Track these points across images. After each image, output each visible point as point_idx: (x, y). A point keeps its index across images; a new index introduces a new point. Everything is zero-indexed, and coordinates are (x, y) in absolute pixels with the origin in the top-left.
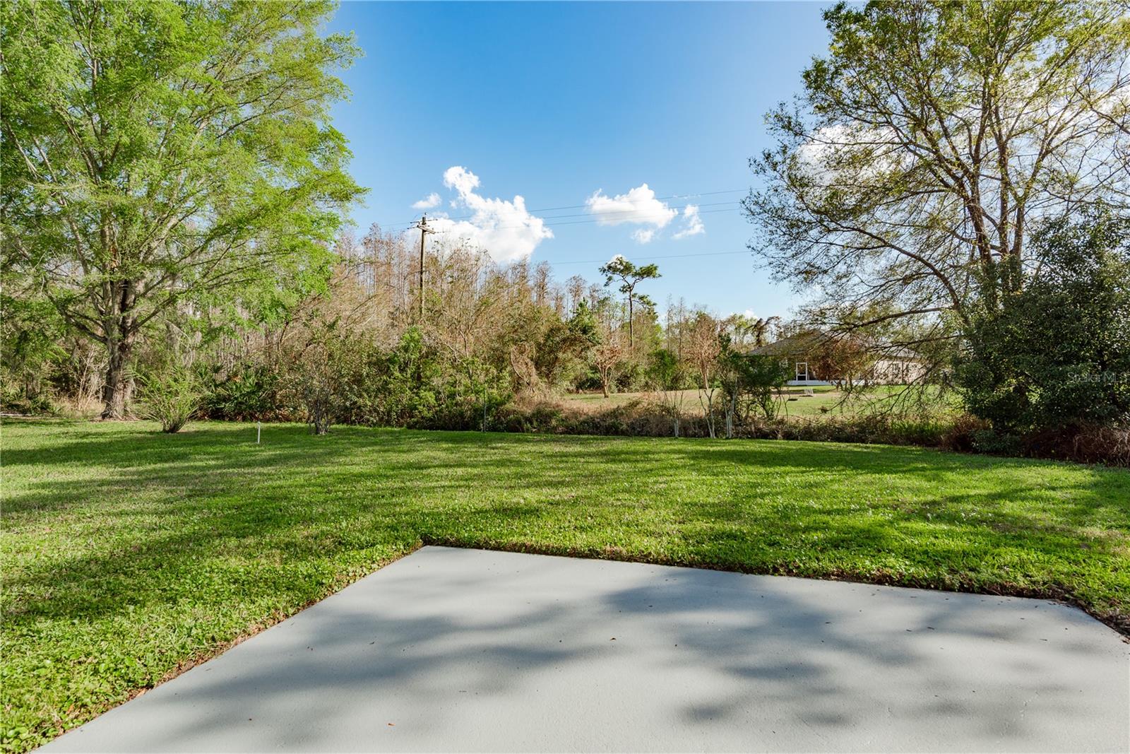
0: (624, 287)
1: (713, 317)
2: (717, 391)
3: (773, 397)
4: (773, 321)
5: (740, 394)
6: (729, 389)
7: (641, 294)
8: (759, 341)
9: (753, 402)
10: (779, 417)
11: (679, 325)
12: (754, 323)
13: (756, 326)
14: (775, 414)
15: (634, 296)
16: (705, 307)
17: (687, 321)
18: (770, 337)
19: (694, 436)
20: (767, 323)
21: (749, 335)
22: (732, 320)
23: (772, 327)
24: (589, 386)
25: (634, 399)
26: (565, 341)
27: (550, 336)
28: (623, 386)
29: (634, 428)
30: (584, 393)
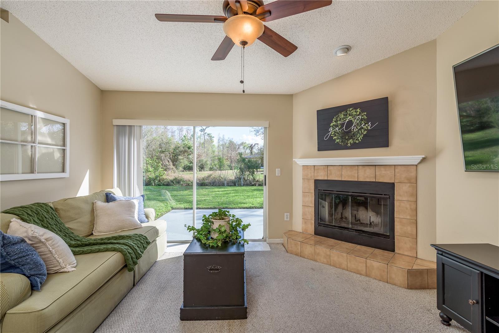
0: (201, 130)
1: (235, 142)
2: (238, 171)
3: (255, 173)
4: (256, 145)
5: (245, 172)
6: (242, 170)
7: (208, 133)
8: (251, 153)
9: (249, 175)
10: (257, 180)
11: (222, 145)
12: (250, 146)
13: (250, 147)
14: (256, 178)
15: (205, 133)
16: (232, 139)
17: (225, 144)
18: (255, 150)
19: (231, 186)
20: (254, 146)
21: (248, 150)
22: (242, 144)
23: (256, 147)
24: (188, 169)
25: (210, 174)
26: (181, 152)
27: (175, 150)
28: (202, 169)
29: (210, 184)
30: (186, 172)
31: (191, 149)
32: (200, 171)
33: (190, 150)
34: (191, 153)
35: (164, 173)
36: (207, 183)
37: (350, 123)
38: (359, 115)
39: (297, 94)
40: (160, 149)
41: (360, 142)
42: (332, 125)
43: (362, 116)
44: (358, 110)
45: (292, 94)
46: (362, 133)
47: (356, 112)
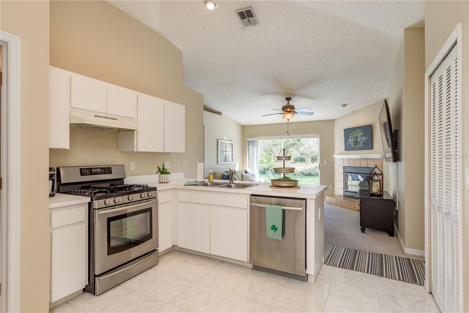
24: (300, 161)
25: (317, 165)
26: (291, 144)
27: (285, 143)
28: (314, 161)
29: (316, 175)
30: (298, 163)
31: (301, 141)
32: (312, 162)
33: (299, 142)
34: (300, 145)
35: (275, 164)
36: (313, 174)
37: (357, 136)
38: (360, 133)
39: (336, 119)
40: (273, 143)
41: (361, 147)
42: (350, 137)
43: (362, 133)
44: (360, 130)
45: (333, 119)
46: (362, 142)
47: (359, 131)
